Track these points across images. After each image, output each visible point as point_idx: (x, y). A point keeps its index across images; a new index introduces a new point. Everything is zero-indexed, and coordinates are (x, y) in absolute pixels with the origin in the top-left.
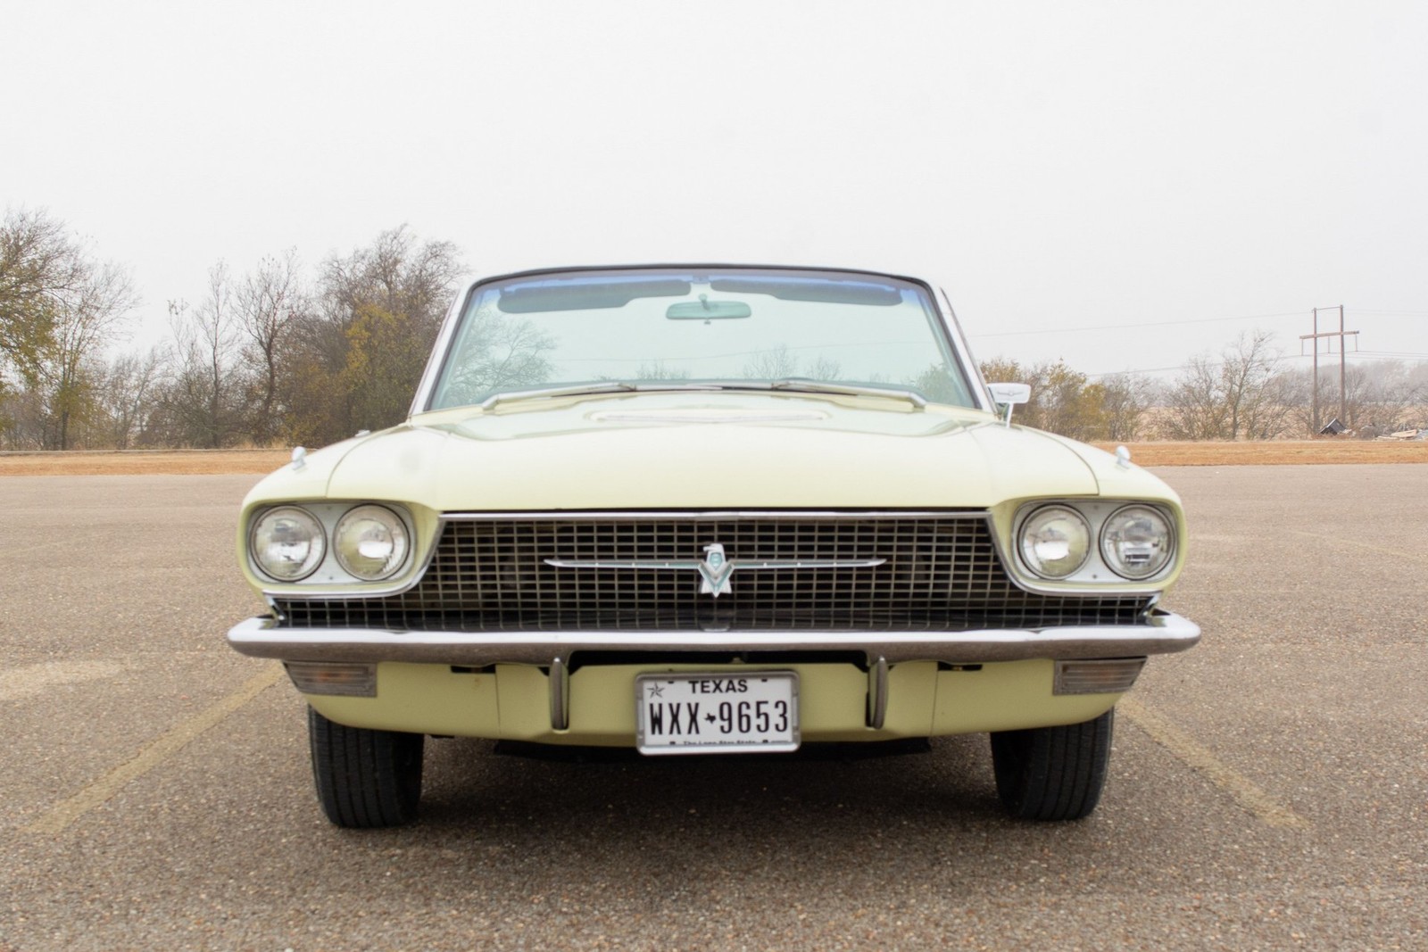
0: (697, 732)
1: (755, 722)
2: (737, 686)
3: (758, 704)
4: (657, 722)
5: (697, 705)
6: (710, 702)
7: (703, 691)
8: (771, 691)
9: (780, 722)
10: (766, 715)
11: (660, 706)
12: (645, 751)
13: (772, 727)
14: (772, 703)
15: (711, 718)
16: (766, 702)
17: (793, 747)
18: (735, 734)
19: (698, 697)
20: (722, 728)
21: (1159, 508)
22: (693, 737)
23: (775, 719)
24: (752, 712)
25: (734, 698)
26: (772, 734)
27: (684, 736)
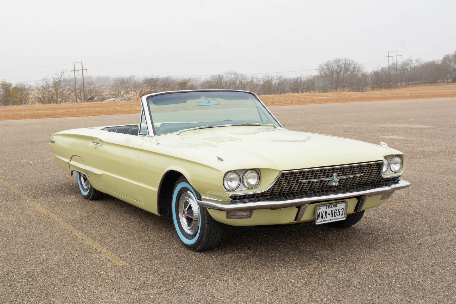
0: (326, 218)
1: (337, 214)
2: (335, 206)
3: (338, 209)
4: (319, 216)
5: (327, 211)
6: (329, 211)
7: (328, 208)
8: (341, 206)
9: (342, 213)
10: (340, 212)
11: (320, 212)
12: (317, 224)
13: (340, 214)
14: (341, 209)
15: (329, 214)
16: (340, 209)
17: (345, 219)
18: (334, 217)
19: (328, 210)
20: (331, 216)
21: (400, 156)
22: (326, 219)
23: (341, 213)
24: (337, 212)
25: (334, 209)
26: (340, 216)
27: (324, 219)
